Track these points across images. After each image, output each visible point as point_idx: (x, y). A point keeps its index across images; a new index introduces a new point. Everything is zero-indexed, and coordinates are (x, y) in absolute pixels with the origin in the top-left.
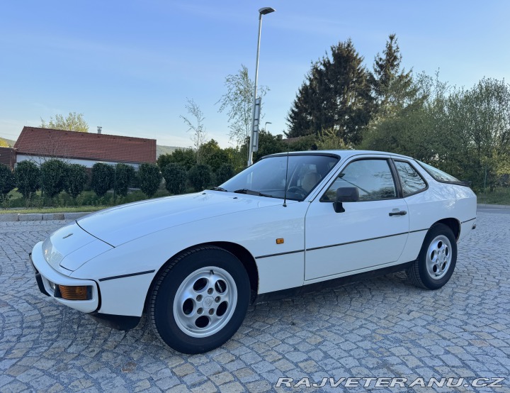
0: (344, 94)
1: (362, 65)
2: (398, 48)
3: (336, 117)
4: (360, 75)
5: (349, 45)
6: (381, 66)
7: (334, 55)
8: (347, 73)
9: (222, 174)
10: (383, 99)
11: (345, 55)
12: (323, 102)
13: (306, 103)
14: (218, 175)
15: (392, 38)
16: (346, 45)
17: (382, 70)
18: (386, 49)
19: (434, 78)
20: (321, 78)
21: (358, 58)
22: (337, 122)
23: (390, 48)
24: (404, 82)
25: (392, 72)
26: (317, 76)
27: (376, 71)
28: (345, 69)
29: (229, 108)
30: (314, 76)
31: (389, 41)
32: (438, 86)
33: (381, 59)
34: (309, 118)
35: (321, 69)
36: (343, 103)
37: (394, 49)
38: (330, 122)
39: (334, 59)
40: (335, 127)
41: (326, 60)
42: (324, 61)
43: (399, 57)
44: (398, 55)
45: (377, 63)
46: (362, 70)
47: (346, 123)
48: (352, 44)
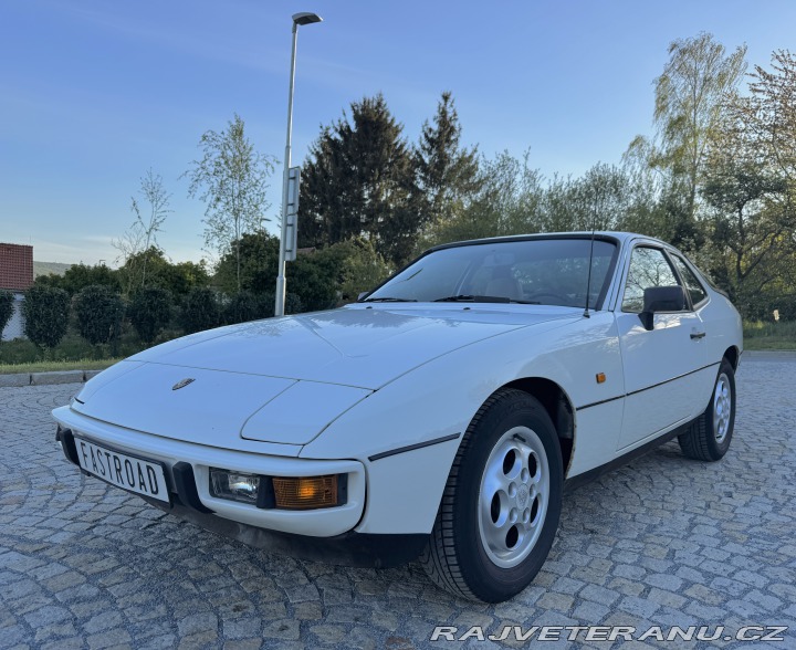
0: (374, 183)
1: (401, 138)
2: (455, 115)
3: (363, 218)
4: (398, 154)
5: (379, 104)
6: (431, 141)
7: (357, 117)
8: (379, 149)
9: (193, 306)
10: (436, 193)
11: (374, 119)
12: (341, 194)
13: (313, 192)
14: (185, 307)
15: (446, 98)
16: (375, 104)
17: (433, 147)
18: (437, 114)
19: (522, 161)
20: (335, 154)
21: (394, 125)
22: (366, 226)
23: (444, 113)
24: (466, 167)
25: (448, 151)
26: (329, 149)
27: (424, 149)
28: (375, 142)
29: (204, 187)
30: (323, 149)
31: (443, 102)
32: (526, 174)
33: (431, 130)
34: (319, 217)
35: (336, 140)
36: (375, 196)
37: (450, 115)
38: (356, 226)
39: (357, 125)
40: (362, 233)
41: (344, 125)
42: (341, 127)
43: (457, 129)
44: (456, 125)
45: (426, 136)
46: (402, 146)
47: (381, 229)
48: (384, 103)
